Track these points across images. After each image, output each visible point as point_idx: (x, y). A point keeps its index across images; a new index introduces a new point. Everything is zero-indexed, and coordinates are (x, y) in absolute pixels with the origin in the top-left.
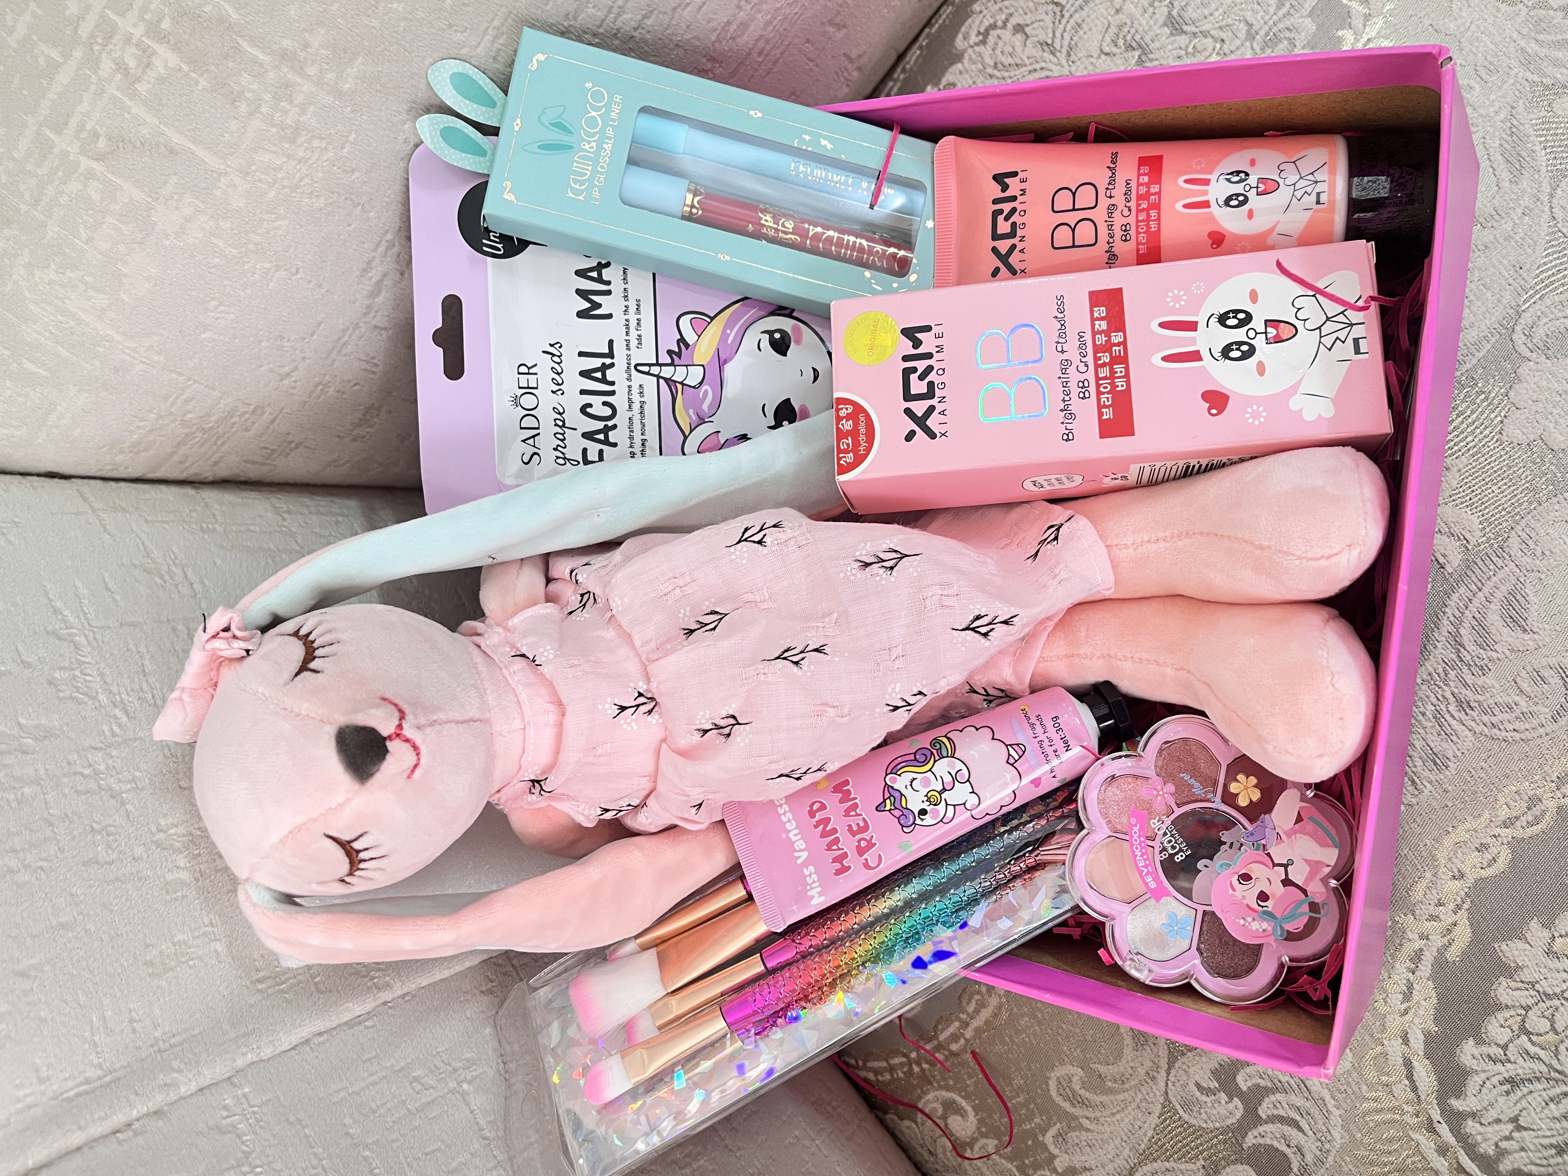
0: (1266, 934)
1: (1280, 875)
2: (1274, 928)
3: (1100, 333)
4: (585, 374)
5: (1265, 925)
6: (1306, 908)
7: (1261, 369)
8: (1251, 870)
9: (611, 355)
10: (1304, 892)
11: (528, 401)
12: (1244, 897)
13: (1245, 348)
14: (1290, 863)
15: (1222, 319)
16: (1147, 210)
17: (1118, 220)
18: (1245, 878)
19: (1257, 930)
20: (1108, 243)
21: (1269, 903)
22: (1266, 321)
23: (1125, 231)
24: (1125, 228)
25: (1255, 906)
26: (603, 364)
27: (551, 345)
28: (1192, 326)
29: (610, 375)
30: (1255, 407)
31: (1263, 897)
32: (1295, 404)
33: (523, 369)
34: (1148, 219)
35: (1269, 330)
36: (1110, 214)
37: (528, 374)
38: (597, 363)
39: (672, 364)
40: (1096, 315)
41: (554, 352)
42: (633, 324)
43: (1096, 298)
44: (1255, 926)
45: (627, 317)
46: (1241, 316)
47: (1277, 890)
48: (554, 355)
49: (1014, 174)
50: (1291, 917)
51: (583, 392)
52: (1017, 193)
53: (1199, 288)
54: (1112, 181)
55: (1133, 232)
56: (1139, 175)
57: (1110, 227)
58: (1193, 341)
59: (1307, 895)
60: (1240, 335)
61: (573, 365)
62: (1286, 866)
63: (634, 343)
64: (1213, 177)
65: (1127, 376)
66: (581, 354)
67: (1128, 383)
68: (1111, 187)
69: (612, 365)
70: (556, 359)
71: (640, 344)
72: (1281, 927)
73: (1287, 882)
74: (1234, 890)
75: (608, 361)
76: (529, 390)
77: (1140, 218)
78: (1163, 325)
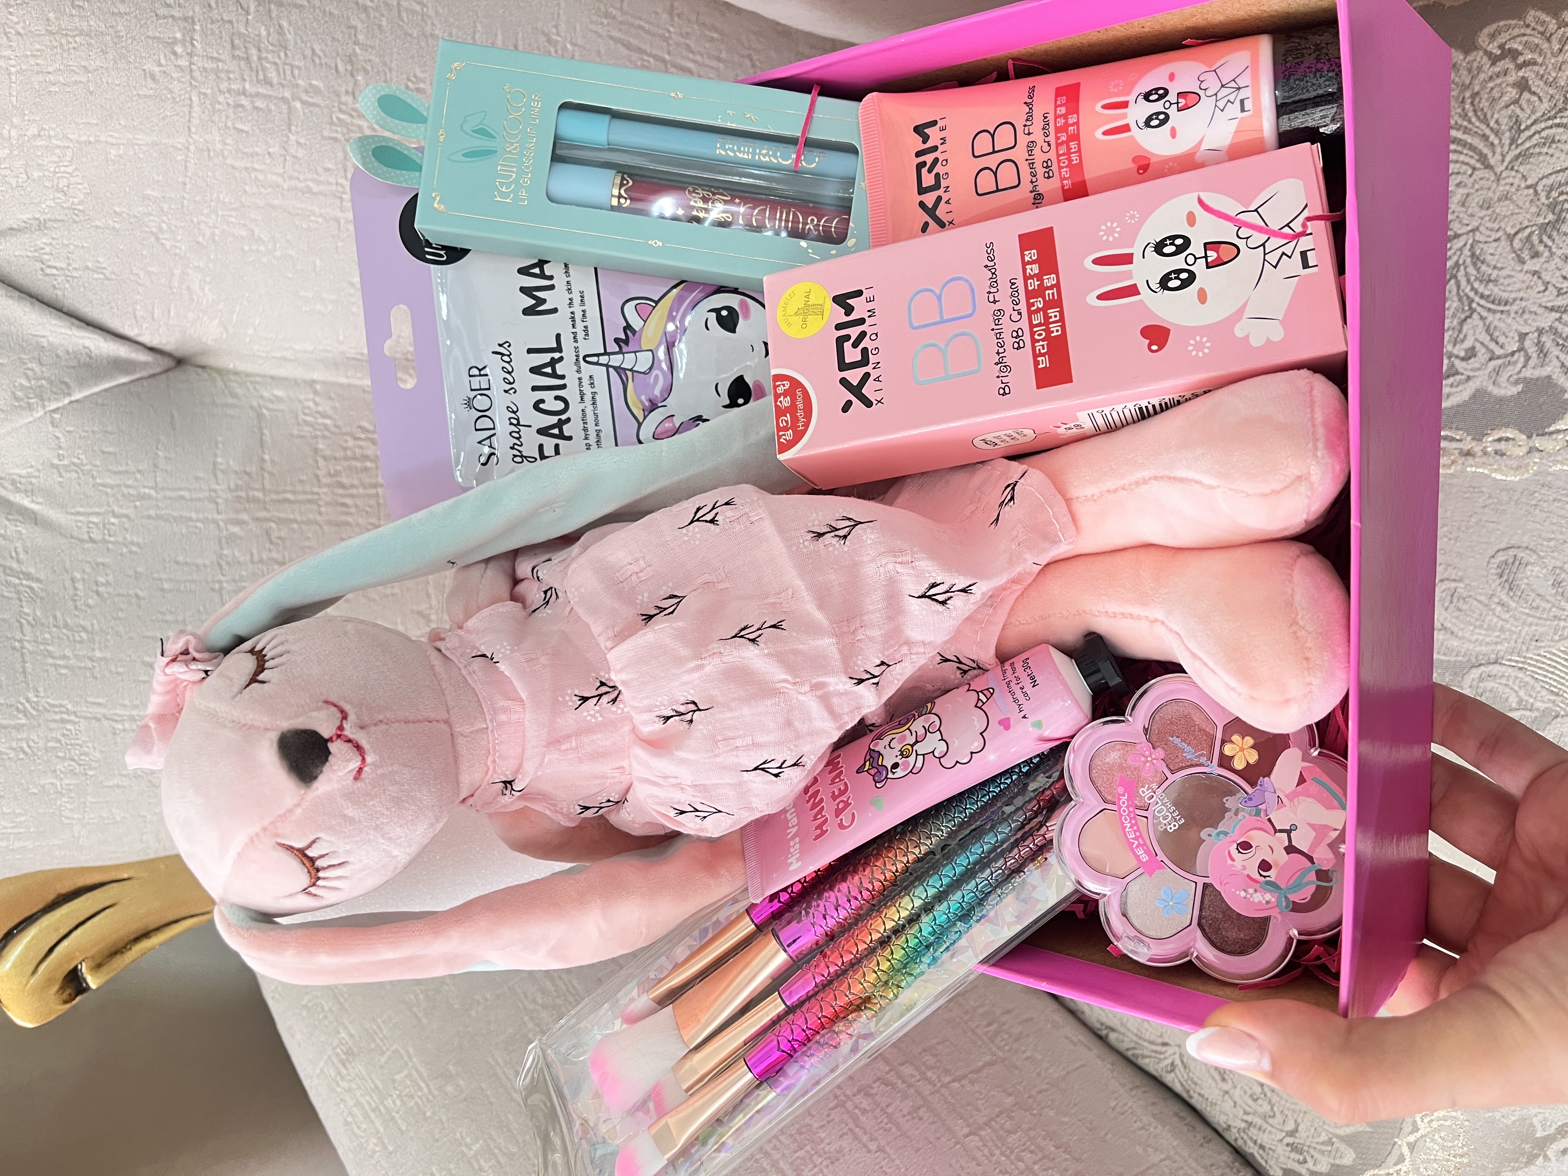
0: (1269, 906)
1: (1282, 842)
2: (1278, 900)
3: (1031, 277)
4: (535, 370)
5: (1268, 897)
6: (1312, 876)
7: (1202, 296)
8: (1251, 838)
9: (559, 349)
10: (1310, 859)
11: (481, 403)
12: (1244, 868)
13: (1184, 276)
14: (1293, 828)
15: (1159, 248)
16: (1067, 142)
17: (1039, 157)
18: (1245, 846)
19: (1260, 902)
20: (1032, 182)
21: (1272, 873)
22: (1205, 244)
23: (1047, 167)
24: (1047, 165)
25: (1256, 876)
26: (552, 359)
27: (500, 345)
28: (1127, 259)
29: (560, 369)
30: (1198, 338)
31: (1265, 866)
32: (1239, 331)
33: (475, 372)
34: (1069, 152)
35: (1209, 253)
36: (1030, 152)
37: (480, 375)
38: (546, 358)
39: (621, 352)
40: (1027, 259)
41: (503, 351)
42: (578, 316)
43: (1026, 241)
44: (1257, 897)
45: (572, 310)
46: (1179, 242)
47: (1280, 857)
48: (503, 355)
49: (934, 123)
50: (1297, 887)
51: (535, 388)
52: (938, 143)
53: (1132, 217)
54: (1029, 117)
55: (1055, 168)
56: (1056, 106)
57: (1031, 165)
58: (1129, 274)
59: (1313, 863)
60: (1178, 262)
61: (523, 362)
62: (1288, 832)
63: (581, 335)
64: (1131, 98)
65: (1062, 319)
66: (530, 351)
67: (1063, 327)
68: (1029, 123)
69: (561, 359)
70: (506, 358)
71: (587, 335)
72: (1286, 897)
73: (1290, 849)
74: (1233, 860)
75: (557, 355)
76: (483, 391)
77: (1061, 152)
78: (1097, 262)
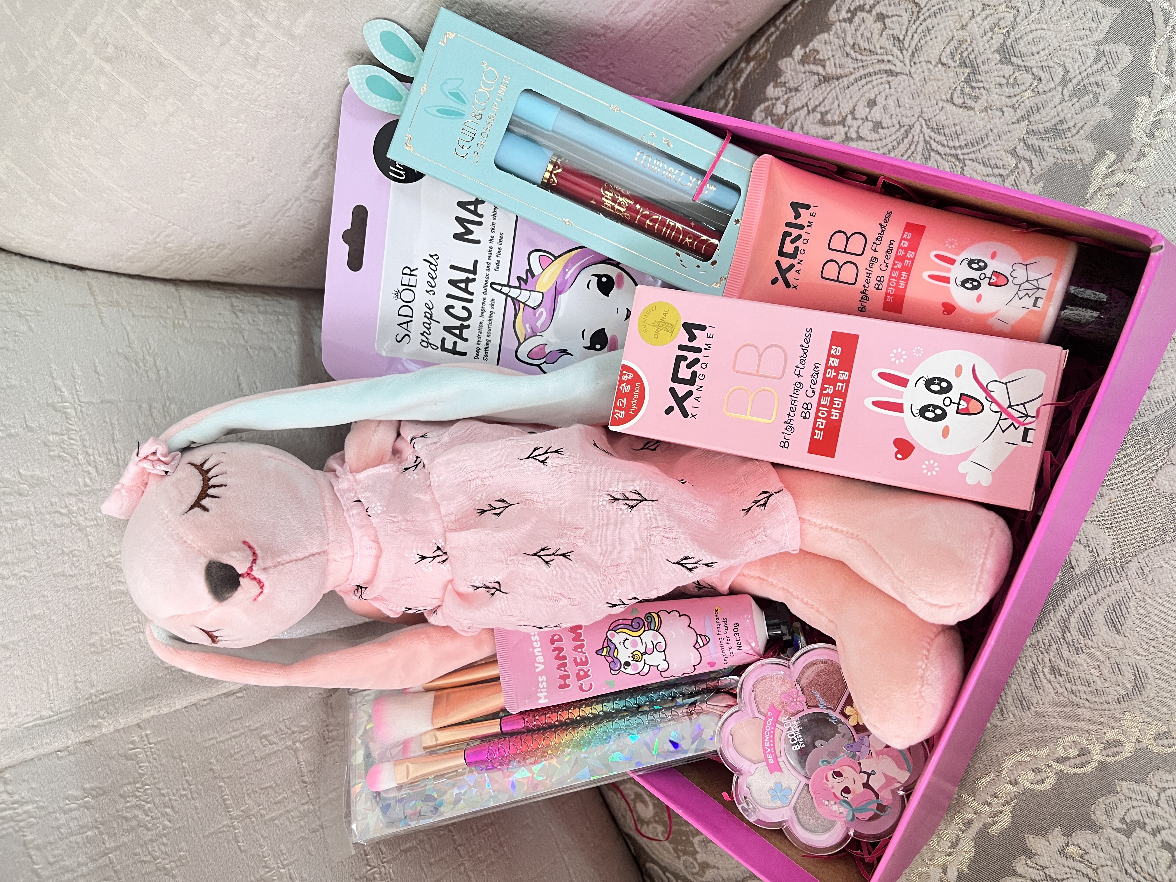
1: (863, 779)
3: (831, 367)
4: (452, 282)
5: (842, 809)
6: (874, 806)
7: (946, 432)
8: (843, 770)
9: (474, 272)
10: (877, 795)
11: (407, 295)
12: (833, 787)
13: (938, 412)
14: (873, 773)
15: (929, 383)
16: (900, 270)
17: (876, 271)
18: (838, 774)
20: (864, 286)
21: (850, 797)
22: (962, 394)
23: (879, 281)
24: (880, 279)
25: (839, 795)
26: (468, 278)
27: (431, 256)
28: (903, 382)
29: (471, 287)
30: (932, 462)
31: (846, 790)
33: (407, 271)
34: (899, 278)
35: (962, 402)
36: (871, 264)
37: (411, 275)
38: (463, 276)
39: (519, 288)
40: (833, 352)
41: (432, 261)
42: (495, 251)
43: (837, 338)
44: (835, 808)
45: (491, 245)
46: (944, 385)
47: (858, 788)
48: (431, 264)
49: (808, 207)
50: (862, 810)
51: (449, 296)
52: (806, 224)
53: (918, 351)
54: (880, 238)
55: (885, 284)
56: (902, 238)
57: (869, 274)
58: (901, 395)
59: (878, 798)
60: (937, 400)
61: (445, 274)
62: (869, 775)
63: (493, 266)
65: (842, 409)
66: (452, 267)
67: (841, 415)
68: (877, 242)
69: (474, 280)
70: (433, 267)
71: (498, 267)
73: (866, 785)
74: (827, 780)
75: (471, 276)
76: (409, 287)
77: (893, 275)
78: (882, 375)
